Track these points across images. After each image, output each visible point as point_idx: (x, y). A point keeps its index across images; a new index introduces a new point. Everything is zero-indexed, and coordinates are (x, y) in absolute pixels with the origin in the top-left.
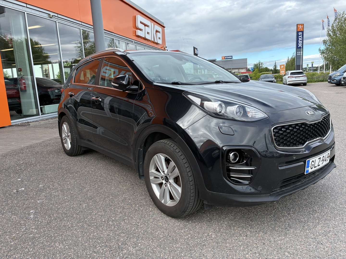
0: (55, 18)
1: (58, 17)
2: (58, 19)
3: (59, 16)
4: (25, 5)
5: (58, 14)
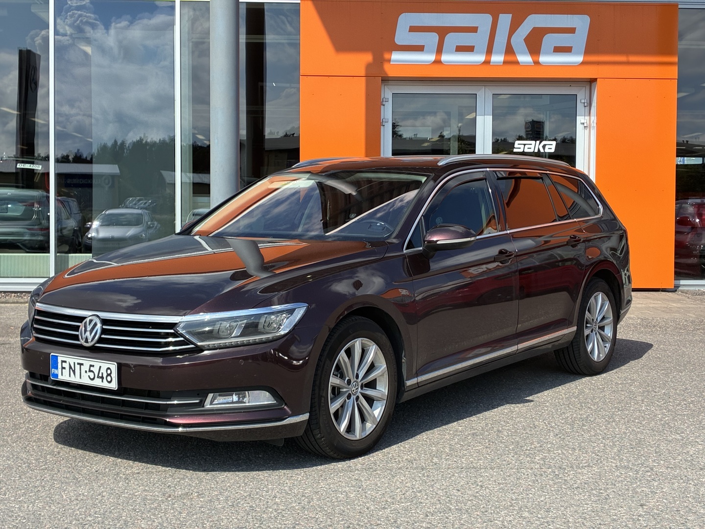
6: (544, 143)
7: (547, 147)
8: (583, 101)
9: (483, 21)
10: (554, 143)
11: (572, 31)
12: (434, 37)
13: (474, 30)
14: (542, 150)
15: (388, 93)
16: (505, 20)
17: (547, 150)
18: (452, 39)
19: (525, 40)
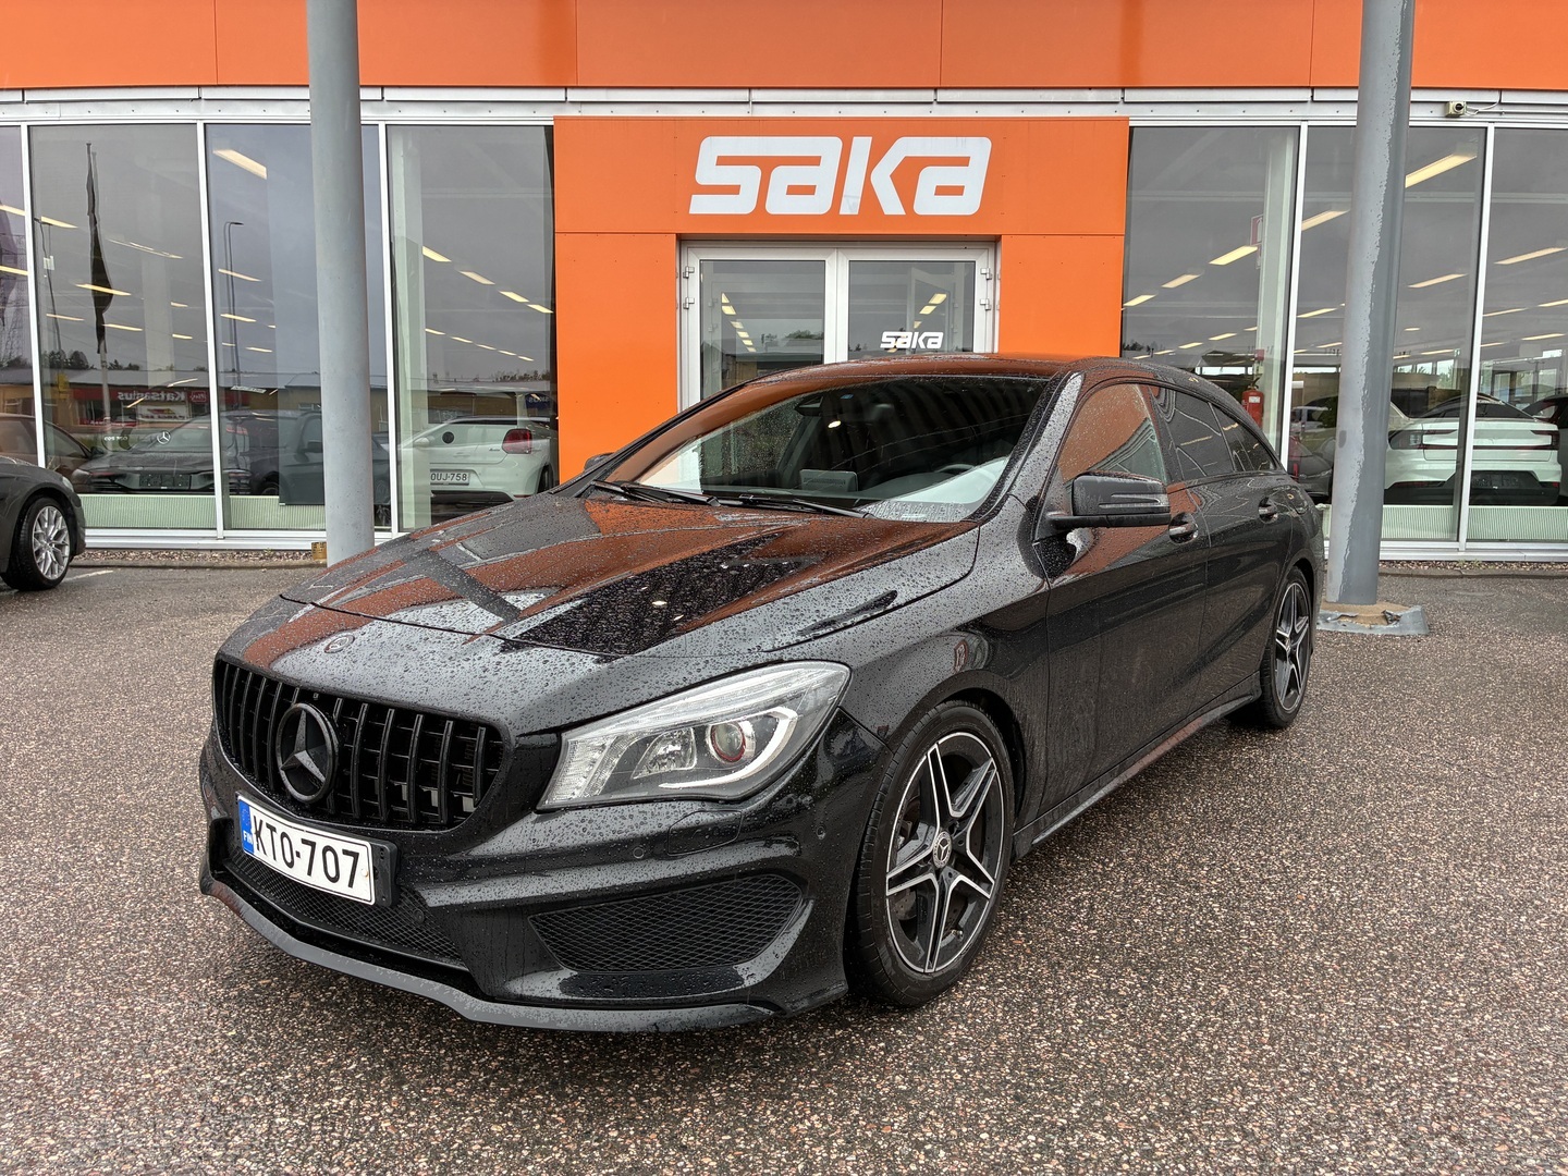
0: (1479, 113)
1: (1500, 103)
2: (1501, 113)
3: (1508, 98)
4: (1305, 95)
5: (1501, 90)
6: (926, 334)
7: (930, 341)
8: (984, 271)
9: (829, 147)
10: (941, 335)
11: (963, 162)
12: (754, 173)
13: (814, 161)
14: (922, 346)
15: (693, 260)
16: (862, 145)
17: (930, 346)
18: (782, 177)
19: (894, 176)
